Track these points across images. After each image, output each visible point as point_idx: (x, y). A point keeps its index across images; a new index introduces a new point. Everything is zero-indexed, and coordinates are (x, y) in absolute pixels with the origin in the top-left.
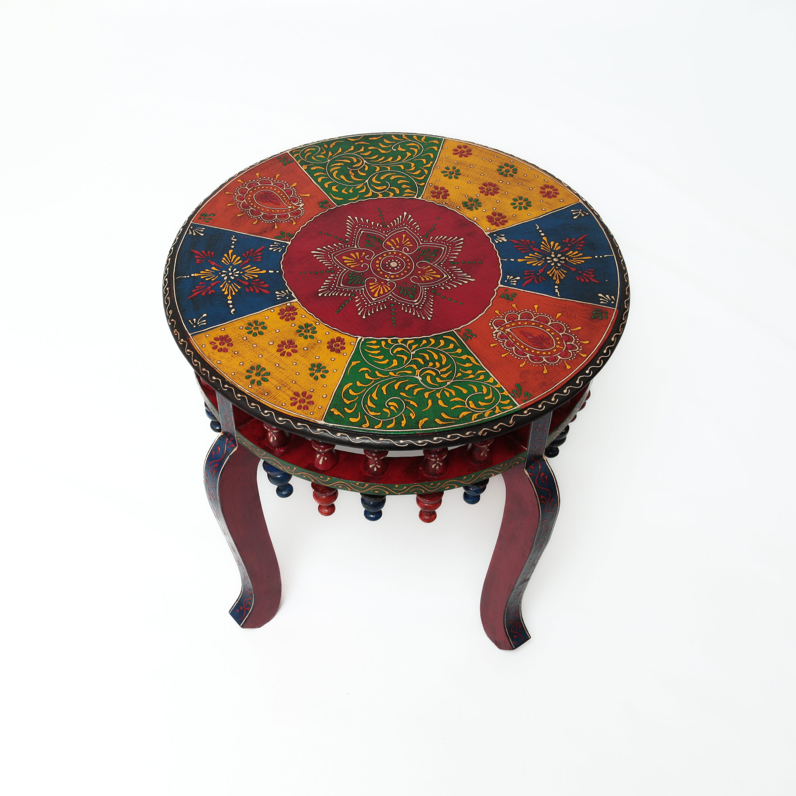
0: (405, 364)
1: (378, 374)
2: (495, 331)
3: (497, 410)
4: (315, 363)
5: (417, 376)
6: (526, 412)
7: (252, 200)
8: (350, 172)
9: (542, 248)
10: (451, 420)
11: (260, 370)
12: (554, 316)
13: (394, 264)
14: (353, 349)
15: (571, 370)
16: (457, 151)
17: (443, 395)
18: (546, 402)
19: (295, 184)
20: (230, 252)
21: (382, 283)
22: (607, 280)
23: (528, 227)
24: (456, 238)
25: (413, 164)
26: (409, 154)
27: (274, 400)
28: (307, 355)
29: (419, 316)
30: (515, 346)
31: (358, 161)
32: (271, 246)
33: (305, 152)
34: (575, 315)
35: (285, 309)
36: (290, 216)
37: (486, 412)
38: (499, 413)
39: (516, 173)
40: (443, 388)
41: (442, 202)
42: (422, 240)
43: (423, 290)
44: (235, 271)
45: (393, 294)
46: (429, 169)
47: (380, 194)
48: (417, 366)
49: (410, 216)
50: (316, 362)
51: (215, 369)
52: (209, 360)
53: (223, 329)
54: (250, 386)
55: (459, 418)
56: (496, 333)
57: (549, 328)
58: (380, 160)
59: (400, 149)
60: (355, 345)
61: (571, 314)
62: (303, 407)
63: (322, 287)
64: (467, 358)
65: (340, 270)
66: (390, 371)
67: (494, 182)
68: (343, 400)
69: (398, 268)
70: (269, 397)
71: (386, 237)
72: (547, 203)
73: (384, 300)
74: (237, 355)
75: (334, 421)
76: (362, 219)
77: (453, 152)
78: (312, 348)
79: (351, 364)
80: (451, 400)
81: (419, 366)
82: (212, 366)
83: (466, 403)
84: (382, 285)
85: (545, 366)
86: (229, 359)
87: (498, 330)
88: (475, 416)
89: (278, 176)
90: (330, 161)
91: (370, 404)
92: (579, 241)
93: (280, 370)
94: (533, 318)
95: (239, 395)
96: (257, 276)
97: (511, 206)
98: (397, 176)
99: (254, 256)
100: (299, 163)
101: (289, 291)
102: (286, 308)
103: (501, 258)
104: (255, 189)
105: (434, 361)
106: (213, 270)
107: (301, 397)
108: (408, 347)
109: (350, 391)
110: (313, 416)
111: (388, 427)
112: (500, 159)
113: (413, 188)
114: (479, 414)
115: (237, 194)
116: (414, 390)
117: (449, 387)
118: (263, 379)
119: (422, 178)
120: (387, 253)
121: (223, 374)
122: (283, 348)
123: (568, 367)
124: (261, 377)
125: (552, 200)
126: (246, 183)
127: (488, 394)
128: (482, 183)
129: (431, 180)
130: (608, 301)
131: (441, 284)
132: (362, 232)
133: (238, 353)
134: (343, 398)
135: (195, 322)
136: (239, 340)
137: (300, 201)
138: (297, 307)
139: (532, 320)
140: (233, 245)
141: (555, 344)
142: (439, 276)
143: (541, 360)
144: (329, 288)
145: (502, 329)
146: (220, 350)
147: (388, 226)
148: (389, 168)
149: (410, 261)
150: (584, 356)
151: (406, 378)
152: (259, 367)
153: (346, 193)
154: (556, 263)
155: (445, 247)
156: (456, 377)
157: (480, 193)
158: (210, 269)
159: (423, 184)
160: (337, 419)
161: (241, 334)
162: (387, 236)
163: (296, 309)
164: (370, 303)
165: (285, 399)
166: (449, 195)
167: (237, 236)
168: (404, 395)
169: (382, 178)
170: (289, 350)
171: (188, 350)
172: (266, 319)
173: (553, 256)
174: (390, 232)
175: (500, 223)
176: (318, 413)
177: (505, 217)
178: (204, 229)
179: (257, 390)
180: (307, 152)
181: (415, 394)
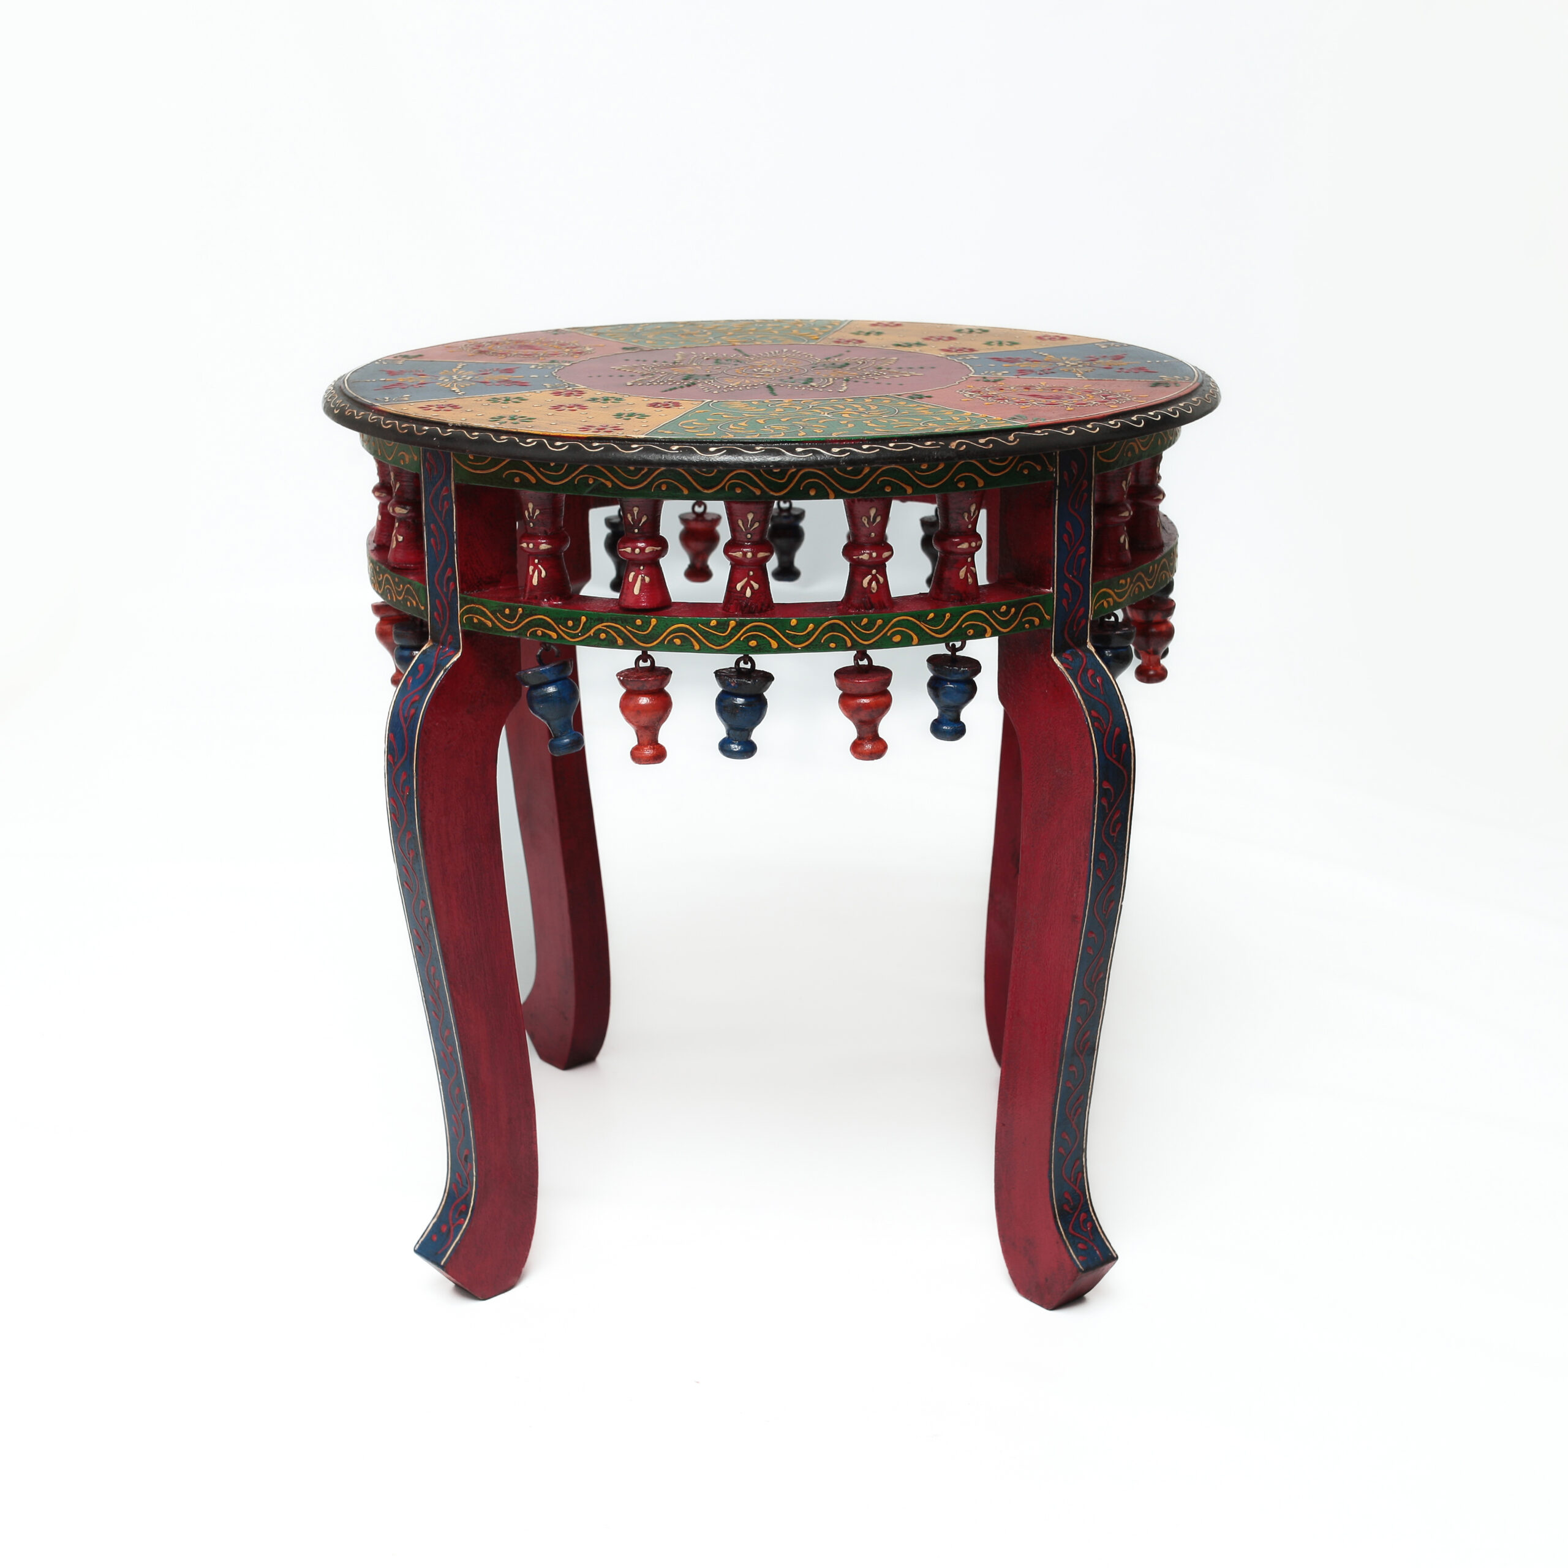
3: (982, 426)
4: (624, 413)
5: (823, 414)
6: (1039, 431)
14: (698, 406)
17: (876, 423)
18: (1076, 427)
28: (607, 409)
35: (563, 391)
37: (960, 427)
38: (986, 427)
48: (822, 411)
50: (627, 411)
53: (442, 401)
54: (502, 425)
60: (700, 404)
66: (772, 413)
74: (469, 412)
75: (664, 436)
78: (617, 407)
79: (694, 412)
80: (891, 424)
81: (826, 410)
83: (921, 424)
86: (455, 414)
88: (938, 430)
91: (733, 427)
93: (556, 417)
95: (475, 432)
105: (855, 408)
107: (599, 427)
109: (694, 423)
110: (624, 435)
111: (771, 437)
114: (946, 428)
117: (885, 418)
118: (522, 420)
121: (443, 421)
122: (561, 408)
124: (518, 420)
127: (962, 420)
133: (473, 411)
135: (387, 399)
136: (473, 406)
146: (439, 411)
152: (514, 416)
156: (899, 414)
160: (670, 435)
161: (477, 404)
163: (583, 391)
165: (567, 429)
168: (801, 423)
170: (574, 408)
171: (374, 417)
172: (526, 396)
176: (632, 434)
179: (512, 426)
181: (821, 422)
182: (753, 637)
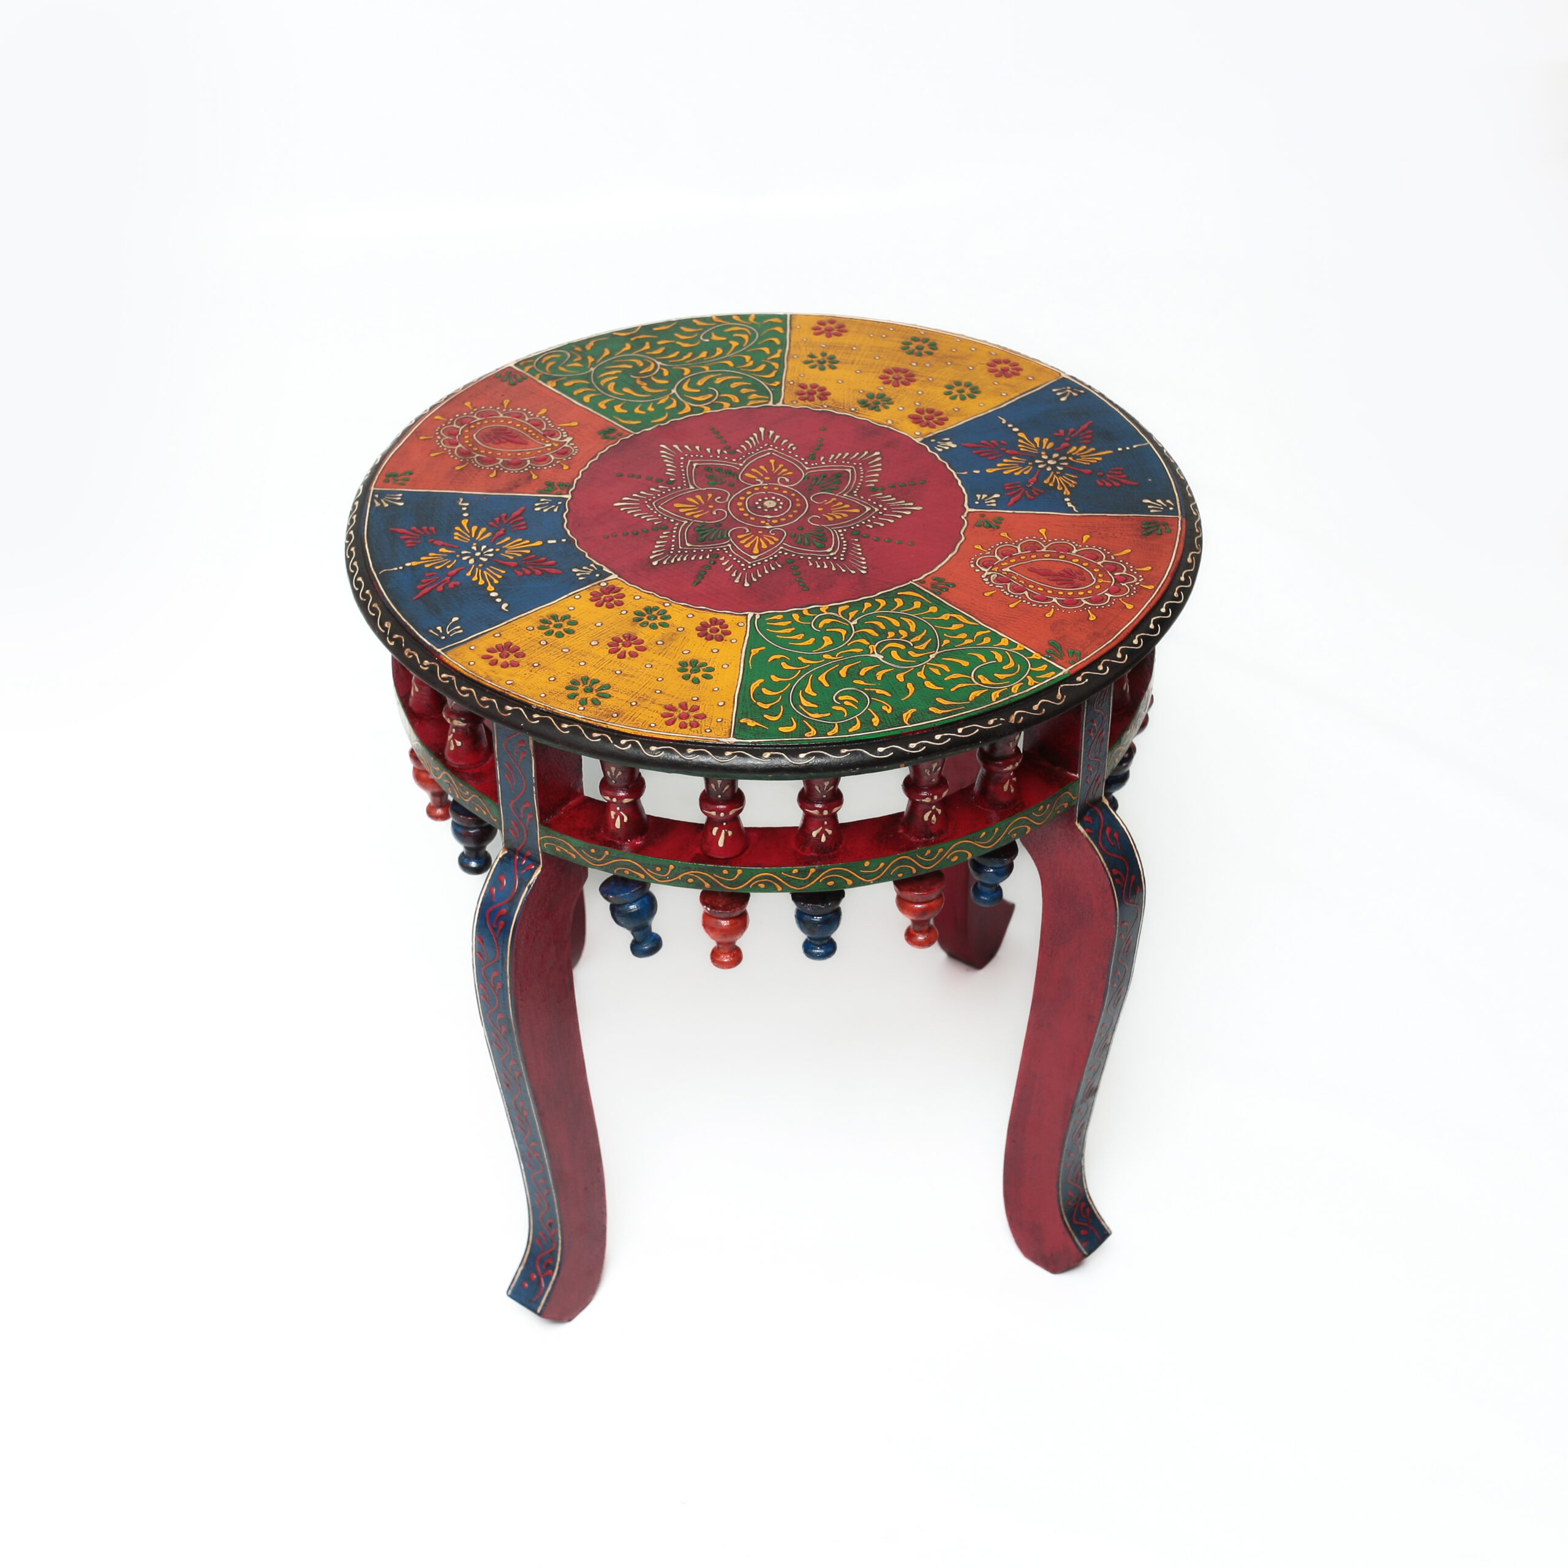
0: (846, 640)
1: (804, 661)
2: (986, 574)
3: (1031, 681)
4: (685, 660)
5: (874, 653)
6: (1079, 679)
7: (475, 444)
8: (638, 382)
9: (1021, 449)
10: (956, 706)
11: (589, 683)
12: (1079, 541)
13: (770, 504)
14: (746, 632)
15: (1135, 610)
16: (820, 329)
17: (930, 676)
18: (1108, 660)
19: (544, 411)
20: (465, 522)
21: (760, 532)
22: (1150, 480)
23: (987, 422)
24: (866, 453)
25: (748, 358)
26: (734, 344)
27: (633, 721)
28: (665, 651)
29: (844, 571)
30: (1027, 590)
31: (647, 364)
32: (537, 504)
33: (543, 361)
34: (1114, 535)
35: (599, 591)
36: (553, 458)
37: (1012, 686)
38: (1035, 684)
39: (936, 349)
40: (925, 664)
41: (822, 406)
42: (806, 463)
43: (837, 534)
44: (485, 550)
45: (785, 546)
46: (780, 361)
47: (705, 407)
48: (868, 640)
49: (772, 432)
50: (688, 658)
51: (506, 692)
52: (491, 681)
53: (497, 635)
54: (582, 708)
55: (968, 701)
56: (988, 576)
57: (1077, 558)
58: (685, 358)
59: (714, 337)
60: (747, 625)
61: (1107, 534)
62: (688, 725)
63: (654, 552)
64: (951, 617)
65: (677, 524)
66: (824, 654)
67: (902, 366)
68: (756, 704)
69: (780, 507)
70: (622, 719)
71: (741, 468)
72: (1006, 385)
73: (773, 556)
74: (538, 668)
75: (751, 736)
76: (687, 447)
77: (813, 331)
78: (671, 639)
79: (751, 653)
80: (945, 679)
81: (871, 639)
82: (500, 690)
83: (973, 679)
84: (761, 536)
85: (1089, 611)
86: (527, 676)
87: (989, 571)
88: (995, 695)
89: (506, 402)
90: (595, 371)
91: (804, 702)
92: (1083, 431)
93: (626, 678)
94: (1043, 548)
95: (565, 726)
96: (528, 551)
97: (945, 396)
98: (725, 378)
99: (511, 522)
100: (540, 379)
101: (595, 565)
102: (601, 590)
103: (955, 471)
104: (473, 427)
105: (896, 630)
106: (442, 553)
107: (680, 711)
108: (841, 616)
109: (764, 690)
110: (712, 734)
111: (850, 730)
112: (900, 333)
113: (762, 391)
114: (1001, 691)
115: (442, 437)
116: (876, 674)
117: (933, 660)
118: (599, 695)
119: (773, 375)
120: (752, 490)
121: (524, 698)
122: (619, 647)
123: (1129, 606)
124: (595, 693)
125: (1014, 380)
126: (451, 420)
127: (1006, 661)
128: (882, 370)
129: (789, 375)
130: (1162, 508)
131: (866, 521)
132: (695, 465)
133: (539, 665)
134: (755, 702)
135: (441, 632)
136: (533, 646)
137: (562, 435)
138: (620, 586)
139: (1044, 550)
140: (465, 512)
141: (1095, 579)
142: (857, 511)
143: (1079, 603)
144: (667, 552)
145: (996, 569)
146: (505, 666)
147: (738, 450)
148: (707, 368)
149: (797, 496)
150: (1151, 587)
151: (855, 660)
152: (585, 680)
153: (643, 413)
154: (1054, 467)
155: (852, 469)
156: (942, 646)
157: (883, 384)
158: (437, 552)
159: (777, 383)
160: (756, 732)
161: (533, 638)
162: (741, 465)
163: (619, 590)
164: (750, 563)
165: (652, 717)
166: (829, 394)
167: (466, 498)
168: (862, 683)
169: (700, 383)
170: (632, 648)
171: (444, 675)
172: (570, 610)
173: (1045, 457)
174: (744, 459)
175: (935, 422)
176: (719, 729)
177: (940, 413)
178: (400, 495)
179: (597, 712)
180: (547, 362)
181: (879, 678)
182: (831, 879)
